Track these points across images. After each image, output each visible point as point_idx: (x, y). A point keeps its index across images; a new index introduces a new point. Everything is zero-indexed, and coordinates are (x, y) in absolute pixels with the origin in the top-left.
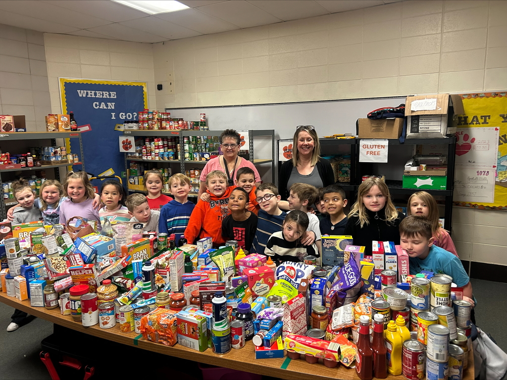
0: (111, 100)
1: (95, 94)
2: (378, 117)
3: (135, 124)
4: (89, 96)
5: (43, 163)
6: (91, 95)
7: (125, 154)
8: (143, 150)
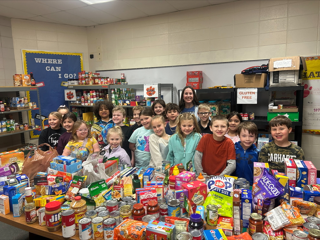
0: (58, 65)
1: (47, 61)
2: (250, 73)
3: (76, 81)
4: (43, 62)
5: (11, 109)
6: (44, 62)
7: (69, 102)
8: (82, 99)
